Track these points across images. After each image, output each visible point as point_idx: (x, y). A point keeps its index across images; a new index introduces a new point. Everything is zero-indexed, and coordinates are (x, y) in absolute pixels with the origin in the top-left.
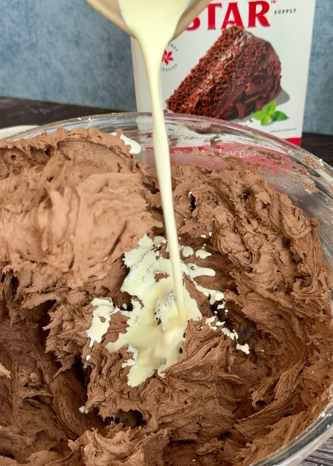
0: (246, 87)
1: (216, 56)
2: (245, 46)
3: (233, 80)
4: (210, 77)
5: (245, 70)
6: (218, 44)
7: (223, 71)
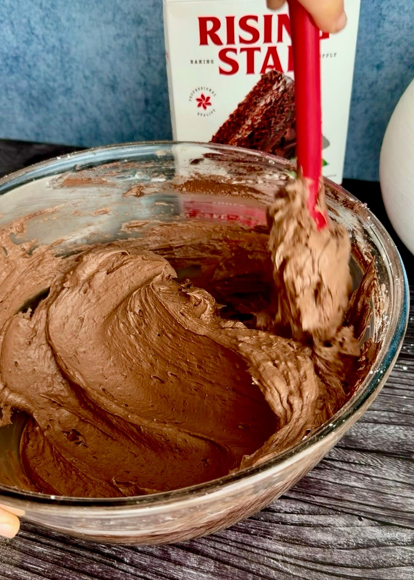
0: (286, 133)
1: (255, 101)
2: (285, 91)
3: (272, 125)
4: (249, 122)
5: (284, 115)
6: (257, 89)
7: (261, 116)
